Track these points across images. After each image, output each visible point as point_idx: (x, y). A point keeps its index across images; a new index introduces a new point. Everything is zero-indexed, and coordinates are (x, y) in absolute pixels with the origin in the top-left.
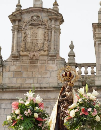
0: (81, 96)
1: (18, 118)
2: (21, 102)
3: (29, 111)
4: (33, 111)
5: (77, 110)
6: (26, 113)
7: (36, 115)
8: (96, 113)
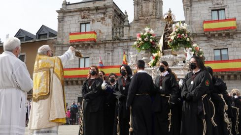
0: (177, 27)
1: (141, 42)
2: (142, 34)
3: (147, 38)
4: (149, 38)
5: (175, 35)
6: (145, 39)
7: (151, 40)
8: (187, 36)
